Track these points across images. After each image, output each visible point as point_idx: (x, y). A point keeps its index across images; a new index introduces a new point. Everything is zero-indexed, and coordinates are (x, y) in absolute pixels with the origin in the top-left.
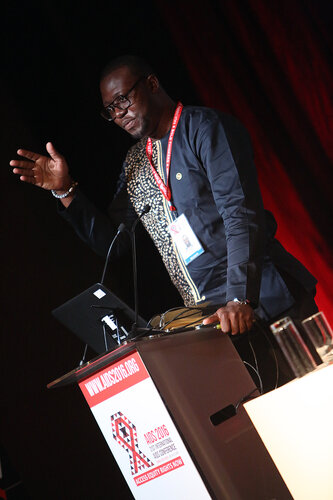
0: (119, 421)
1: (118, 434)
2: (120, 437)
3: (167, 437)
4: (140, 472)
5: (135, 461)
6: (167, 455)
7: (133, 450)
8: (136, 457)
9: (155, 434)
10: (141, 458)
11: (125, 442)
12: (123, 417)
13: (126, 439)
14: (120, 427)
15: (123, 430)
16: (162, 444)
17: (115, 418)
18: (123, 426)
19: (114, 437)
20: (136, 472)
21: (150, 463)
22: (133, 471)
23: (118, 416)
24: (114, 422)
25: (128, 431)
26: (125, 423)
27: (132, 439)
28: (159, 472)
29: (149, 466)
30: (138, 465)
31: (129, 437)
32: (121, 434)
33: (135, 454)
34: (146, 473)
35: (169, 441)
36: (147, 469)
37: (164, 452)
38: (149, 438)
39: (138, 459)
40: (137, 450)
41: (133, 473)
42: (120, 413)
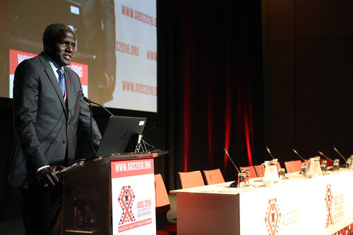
0: (126, 192)
1: (122, 198)
2: (122, 201)
3: (150, 206)
4: (125, 224)
5: (125, 216)
7: (127, 210)
8: (127, 214)
9: (144, 203)
10: (129, 215)
11: (124, 204)
12: (130, 189)
13: (126, 203)
15: (127, 197)
16: (145, 209)
17: (125, 188)
19: (119, 199)
20: (122, 223)
21: (133, 219)
24: (123, 191)
25: (129, 198)
26: (130, 193)
28: (136, 225)
29: (132, 221)
30: (126, 219)
31: (128, 202)
32: (124, 199)
33: (127, 212)
34: (128, 225)
35: (150, 208)
36: (130, 222)
37: (144, 214)
38: (140, 205)
39: (127, 216)
40: (129, 210)
41: (120, 224)
42: (129, 187)
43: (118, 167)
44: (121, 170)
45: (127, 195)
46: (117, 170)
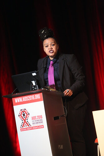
1: (21, 115)
3: (41, 119)
4: (24, 127)
5: (24, 124)
6: (38, 124)
7: (25, 120)
9: (37, 117)
10: (27, 123)
11: (22, 118)
12: (26, 111)
13: (23, 117)
14: (23, 113)
15: (24, 115)
16: (38, 120)
17: (22, 110)
18: (24, 113)
19: (19, 116)
20: (23, 127)
21: (30, 125)
22: (22, 127)
23: (24, 110)
24: (21, 111)
25: (26, 115)
26: (26, 113)
27: (26, 117)
28: (32, 128)
30: (25, 125)
31: (25, 117)
32: (22, 115)
34: (27, 128)
35: (42, 120)
36: (28, 127)
37: (37, 123)
38: (33, 118)
39: (25, 123)
40: (26, 121)
41: (21, 127)
42: (25, 109)
43: (17, 100)
44: (19, 101)
45: (24, 114)
46: (16, 101)
